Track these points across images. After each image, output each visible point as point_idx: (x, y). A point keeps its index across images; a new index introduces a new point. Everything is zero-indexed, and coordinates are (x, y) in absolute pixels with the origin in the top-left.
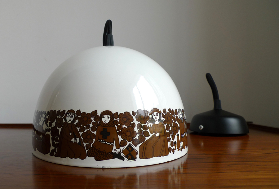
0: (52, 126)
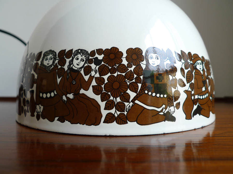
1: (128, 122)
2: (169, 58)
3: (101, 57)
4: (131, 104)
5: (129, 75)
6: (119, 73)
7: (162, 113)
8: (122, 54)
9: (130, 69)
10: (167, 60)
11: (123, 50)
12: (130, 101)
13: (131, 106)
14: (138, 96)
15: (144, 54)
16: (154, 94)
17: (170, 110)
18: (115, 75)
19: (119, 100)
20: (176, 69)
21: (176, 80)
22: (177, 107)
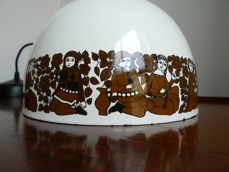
0: (180, 76)
1: (50, 111)
2: (84, 59)
3: (39, 63)
4: (52, 97)
5: (52, 75)
6: (46, 74)
7: (74, 107)
9: (52, 71)
10: (82, 61)
12: (51, 96)
13: (52, 99)
14: (56, 92)
16: (67, 91)
17: (81, 104)
18: (44, 76)
19: (45, 94)
20: (89, 69)
21: (88, 78)
22: (89, 102)
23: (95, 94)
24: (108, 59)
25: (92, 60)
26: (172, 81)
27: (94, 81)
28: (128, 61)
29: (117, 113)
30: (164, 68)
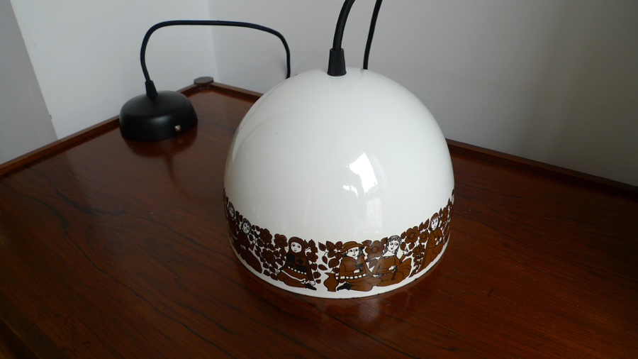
3: (258, 233)
5: (277, 254)
6: (270, 250)
7: (303, 283)
8: (271, 237)
9: (277, 249)
11: (273, 233)
13: (279, 272)
14: (283, 268)
15: (287, 241)
16: (295, 271)
17: (311, 283)
18: (267, 249)
19: (270, 265)
20: (317, 257)
21: (316, 265)
22: (319, 282)
23: (324, 277)
24: (335, 250)
25: (319, 250)
26: (404, 256)
27: (322, 268)
28: (357, 250)
29: (345, 290)
30: (396, 247)
